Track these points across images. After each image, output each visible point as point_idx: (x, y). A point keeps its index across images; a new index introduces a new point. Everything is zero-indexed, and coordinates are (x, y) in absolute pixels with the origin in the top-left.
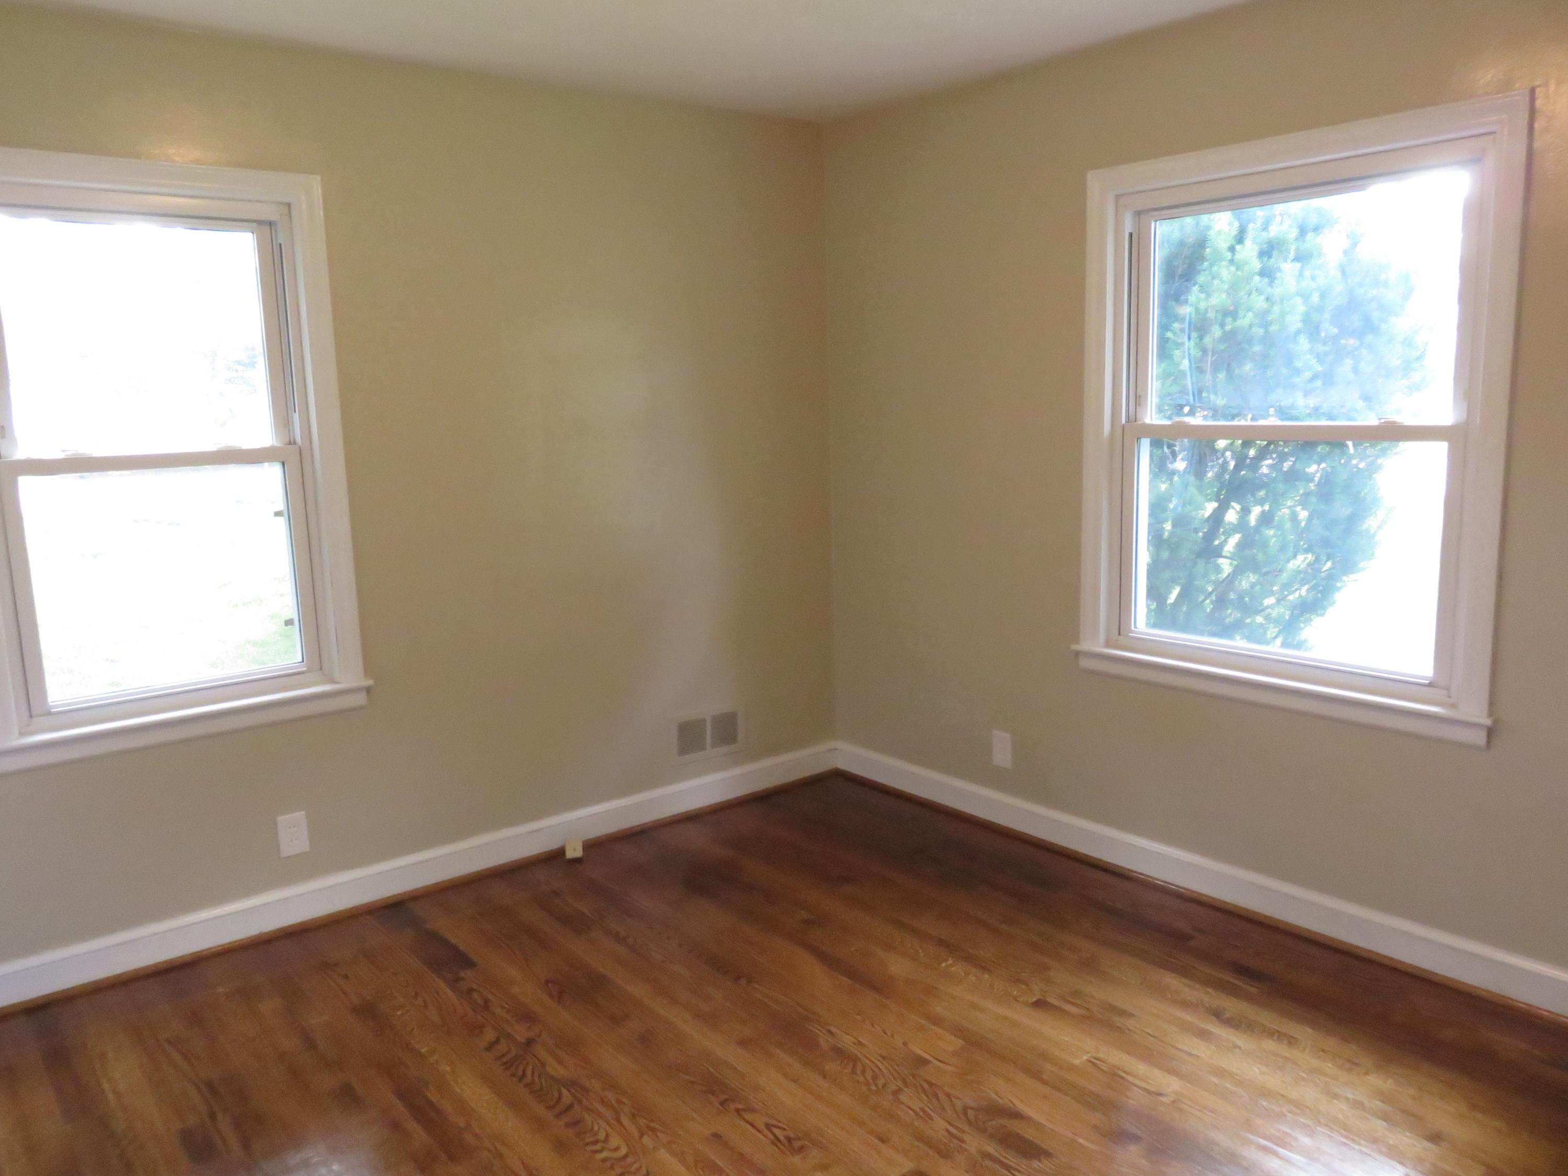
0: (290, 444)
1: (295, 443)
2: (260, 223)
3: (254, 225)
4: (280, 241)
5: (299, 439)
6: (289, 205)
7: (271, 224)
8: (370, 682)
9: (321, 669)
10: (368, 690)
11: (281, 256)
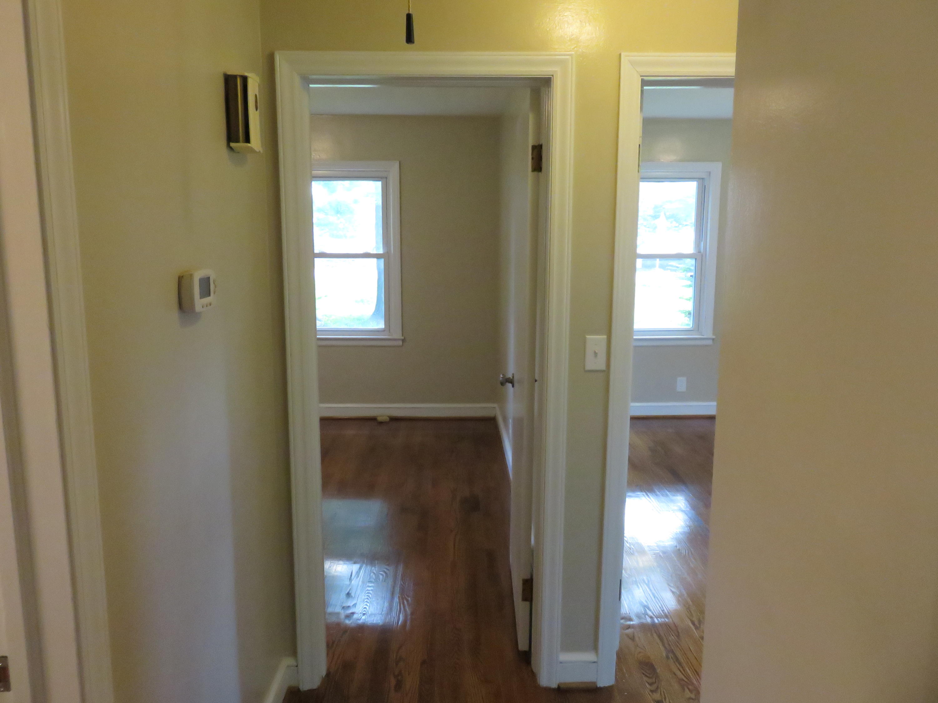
0: (699, 252)
1: (700, 252)
2: (699, 178)
3: (698, 179)
4: (705, 184)
5: (702, 251)
6: (710, 173)
7: (703, 179)
8: (714, 337)
9: (698, 330)
10: (713, 339)
11: (705, 192)
